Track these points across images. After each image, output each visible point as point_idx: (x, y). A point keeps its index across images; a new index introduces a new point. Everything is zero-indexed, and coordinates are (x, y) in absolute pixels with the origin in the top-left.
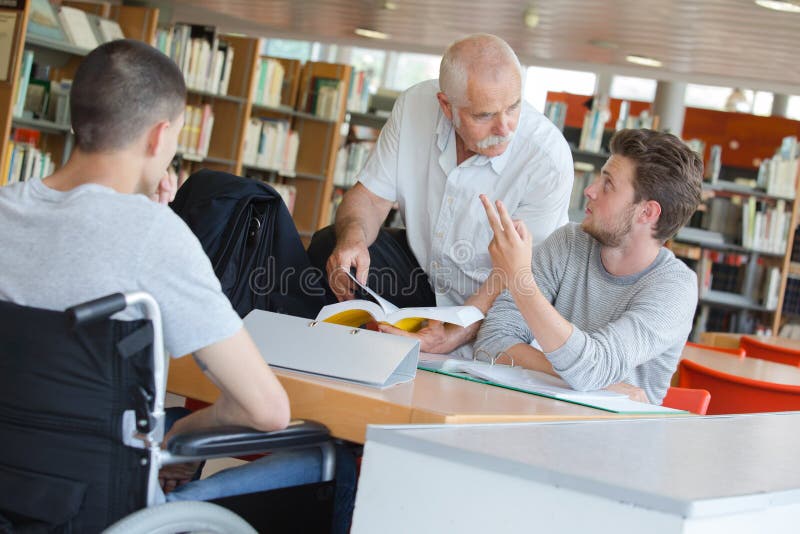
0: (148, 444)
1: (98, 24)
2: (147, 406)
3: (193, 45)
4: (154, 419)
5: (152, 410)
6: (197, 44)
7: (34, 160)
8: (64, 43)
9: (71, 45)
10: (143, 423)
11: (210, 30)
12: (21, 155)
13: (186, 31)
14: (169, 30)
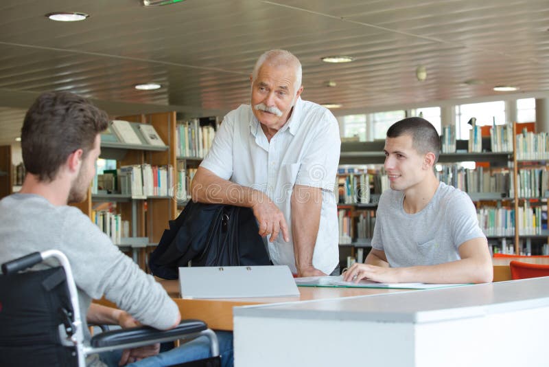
0: (75, 343)
1: (139, 128)
2: (69, 319)
3: (202, 130)
4: (74, 326)
5: (73, 321)
6: (205, 130)
7: (111, 219)
8: (119, 143)
9: (123, 143)
10: (69, 329)
11: (213, 119)
12: (102, 217)
13: (196, 122)
14: (185, 124)
